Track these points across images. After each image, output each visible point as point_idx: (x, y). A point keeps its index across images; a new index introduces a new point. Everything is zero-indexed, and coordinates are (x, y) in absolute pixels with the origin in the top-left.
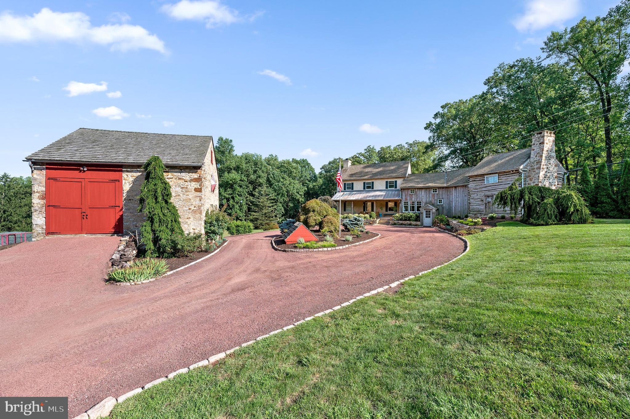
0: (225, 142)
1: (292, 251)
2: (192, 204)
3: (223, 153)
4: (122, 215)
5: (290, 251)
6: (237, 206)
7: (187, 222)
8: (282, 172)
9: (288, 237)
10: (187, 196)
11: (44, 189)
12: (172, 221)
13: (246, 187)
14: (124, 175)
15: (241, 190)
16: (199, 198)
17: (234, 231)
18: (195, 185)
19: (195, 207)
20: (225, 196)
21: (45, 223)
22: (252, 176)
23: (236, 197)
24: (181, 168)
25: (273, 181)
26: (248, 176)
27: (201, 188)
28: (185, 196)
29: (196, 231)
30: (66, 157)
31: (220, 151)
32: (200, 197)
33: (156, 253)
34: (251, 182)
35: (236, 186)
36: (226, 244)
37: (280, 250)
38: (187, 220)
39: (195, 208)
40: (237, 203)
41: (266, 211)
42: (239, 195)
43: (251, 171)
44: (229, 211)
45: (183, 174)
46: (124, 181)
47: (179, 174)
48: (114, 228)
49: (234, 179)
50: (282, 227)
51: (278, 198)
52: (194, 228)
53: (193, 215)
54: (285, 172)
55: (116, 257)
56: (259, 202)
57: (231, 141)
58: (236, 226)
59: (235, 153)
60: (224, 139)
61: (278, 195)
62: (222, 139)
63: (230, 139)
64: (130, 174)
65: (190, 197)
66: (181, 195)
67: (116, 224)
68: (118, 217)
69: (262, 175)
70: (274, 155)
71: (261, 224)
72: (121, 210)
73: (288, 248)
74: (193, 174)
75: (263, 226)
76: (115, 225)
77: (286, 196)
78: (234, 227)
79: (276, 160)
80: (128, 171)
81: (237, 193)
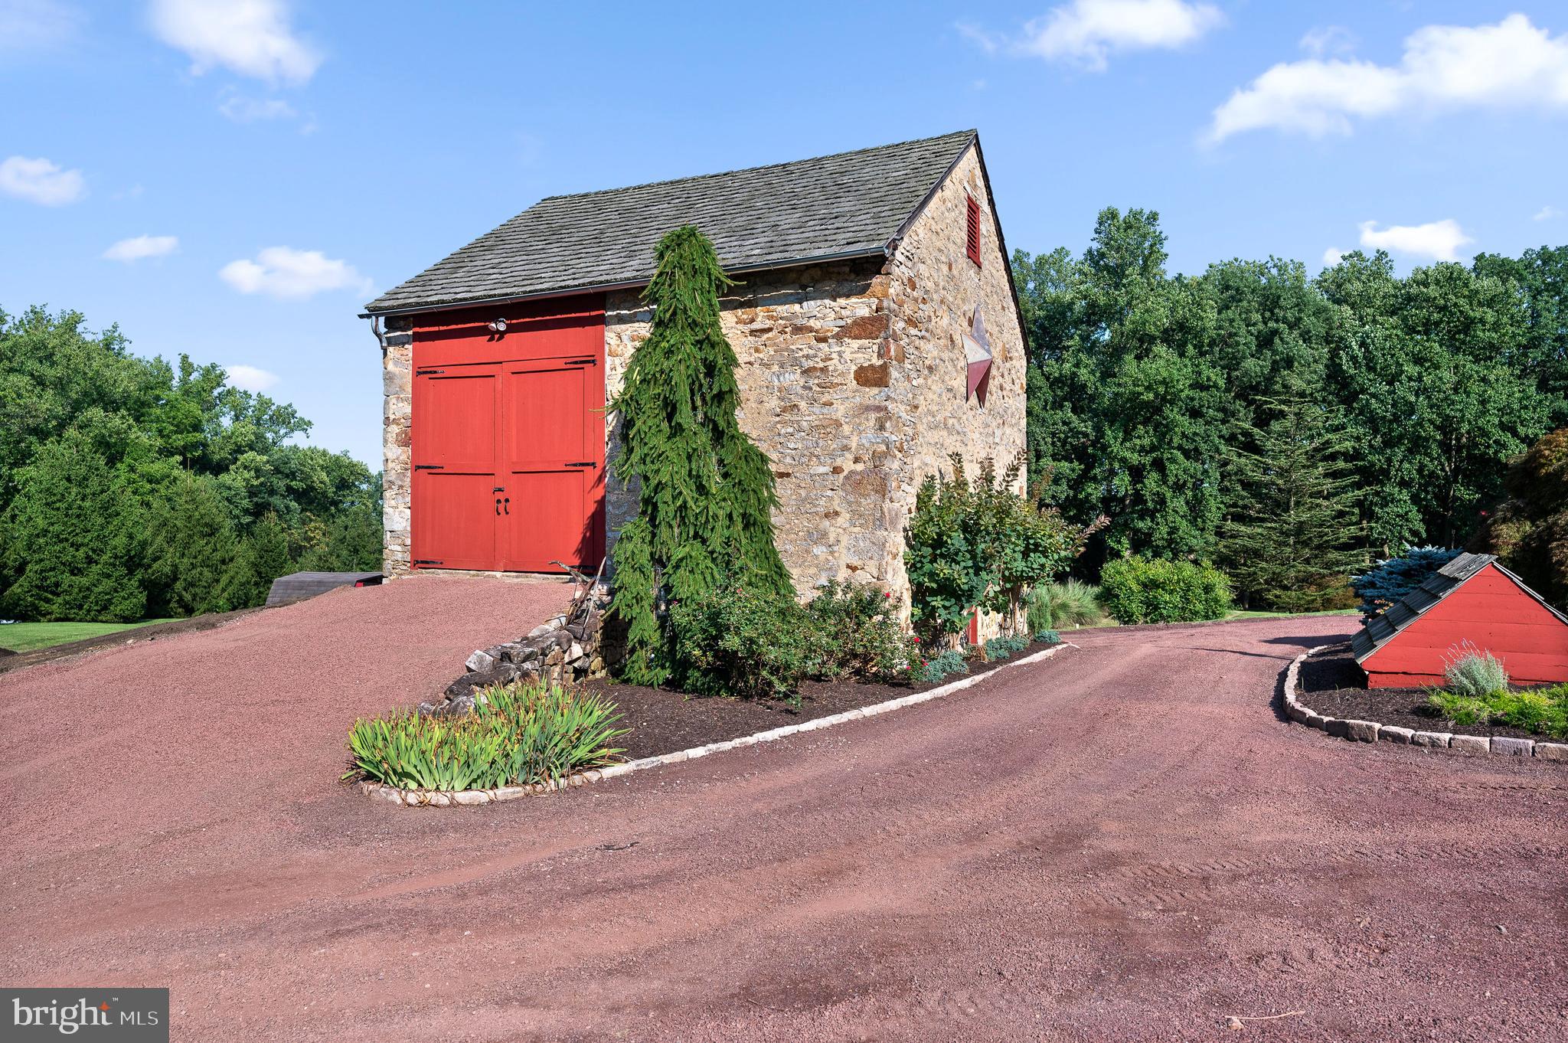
0: (1129, 227)
1: (1398, 739)
2: (846, 448)
3: (1117, 273)
4: (604, 497)
5: (1383, 735)
6: (1179, 504)
7: (824, 535)
8: (1412, 330)
9: (1381, 645)
10: (825, 410)
11: (408, 409)
12: (730, 516)
13: (1220, 415)
14: (610, 334)
15: (1199, 427)
16: (873, 416)
17: (1136, 607)
18: (859, 353)
19: (856, 460)
20: (1123, 460)
21: (409, 529)
22: (1250, 364)
23: (1173, 460)
24: (805, 279)
25: (1364, 378)
26: (1231, 364)
27: (884, 368)
28: (817, 409)
29: (863, 578)
30: (457, 290)
31: (1107, 267)
32: (878, 409)
33: (663, 667)
34: (1246, 392)
35: (1173, 414)
36: (1037, 657)
37: (1311, 723)
38: (826, 523)
39: (860, 467)
40: (1178, 488)
41: (1305, 517)
42: (1187, 454)
43: (1246, 340)
44: (1141, 525)
45: (810, 306)
46: (608, 360)
47: (797, 307)
48: (579, 551)
49: (1164, 382)
50: (1369, 592)
51: (1389, 460)
52: (855, 562)
53: (851, 498)
54: (1428, 327)
55: (481, 660)
56: (1266, 470)
57: (1153, 217)
58: (1145, 585)
59: (1170, 269)
60: (1123, 214)
61: (1389, 443)
62: (1113, 215)
63: (1147, 212)
64: (627, 329)
65: (840, 410)
66: (803, 405)
67: (585, 536)
68: (591, 508)
69: (1302, 349)
70: (1371, 255)
71: (1276, 580)
72: (601, 478)
73: (1373, 714)
74: (853, 300)
75: (1286, 588)
76: (582, 542)
77: (1435, 450)
78: (1135, 587)
79: (1377, 275)
80: (621, 320)
81: (1176, 441)
